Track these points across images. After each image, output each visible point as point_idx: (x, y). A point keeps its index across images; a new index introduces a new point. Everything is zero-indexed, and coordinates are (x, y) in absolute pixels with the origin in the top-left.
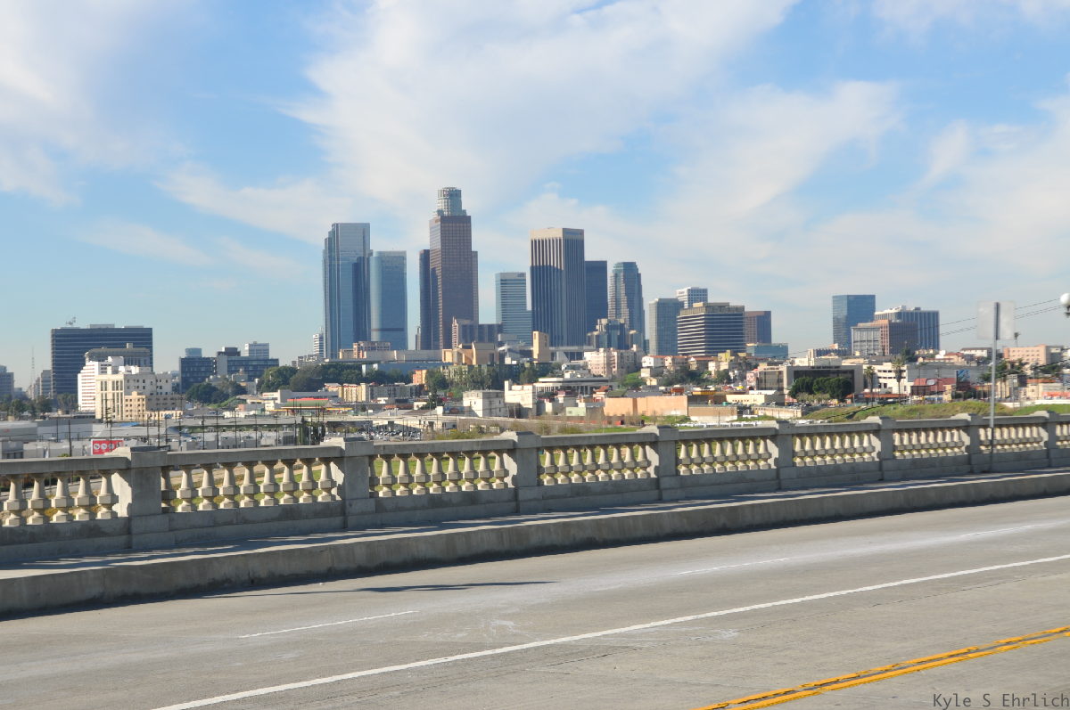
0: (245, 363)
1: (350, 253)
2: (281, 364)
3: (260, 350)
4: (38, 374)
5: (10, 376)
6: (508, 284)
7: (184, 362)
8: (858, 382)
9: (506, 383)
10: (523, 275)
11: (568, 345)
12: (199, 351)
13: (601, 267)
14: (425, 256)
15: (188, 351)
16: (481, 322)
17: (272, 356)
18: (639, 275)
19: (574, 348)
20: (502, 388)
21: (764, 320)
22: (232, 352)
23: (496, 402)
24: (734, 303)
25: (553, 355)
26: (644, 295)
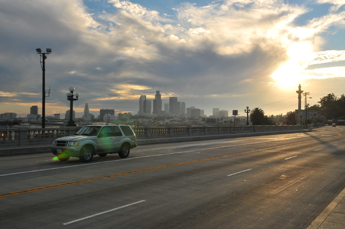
0: (128, 115)
1: (143, 100)
2: (133, 115)
3: (130, 114)
4: (98, 116)
5: (94, 116)
6: (166, 105)
10: (168, 104)
12: (121, 113)
13: (180, 102)
14: (154, 100)
15: (119, 113)
16: (162, 110)
18: (185, 104)
19: (175, 114)
20: (165, 120)
21: (203, 111)
22: (126, 114)
23: (164, 122)
24: (198, 109)
26: (186, 107)
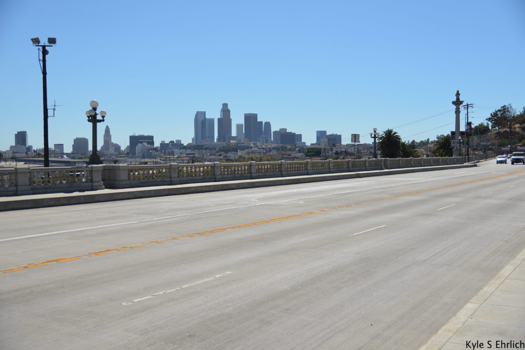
0: (176, 144)
1: (201, 119)
2: (184, 145)
3: (179, 142)
5: (120, 146)
6: (239, 127)
7: (161, 144)
8: (322, 151)
9: (239, 150)
10: (242, 124)
11: (254, 141)
12: (164, 141)
13: (262, 122)
14: (219, 120)
15: (162, 141)
16: (233, 135)
17: (182, 143)
18: (270, 125)
21: (300, 136)
22: (172, 142)
24: (293, 132)
25: (250, 144)
26: (272, 130)
